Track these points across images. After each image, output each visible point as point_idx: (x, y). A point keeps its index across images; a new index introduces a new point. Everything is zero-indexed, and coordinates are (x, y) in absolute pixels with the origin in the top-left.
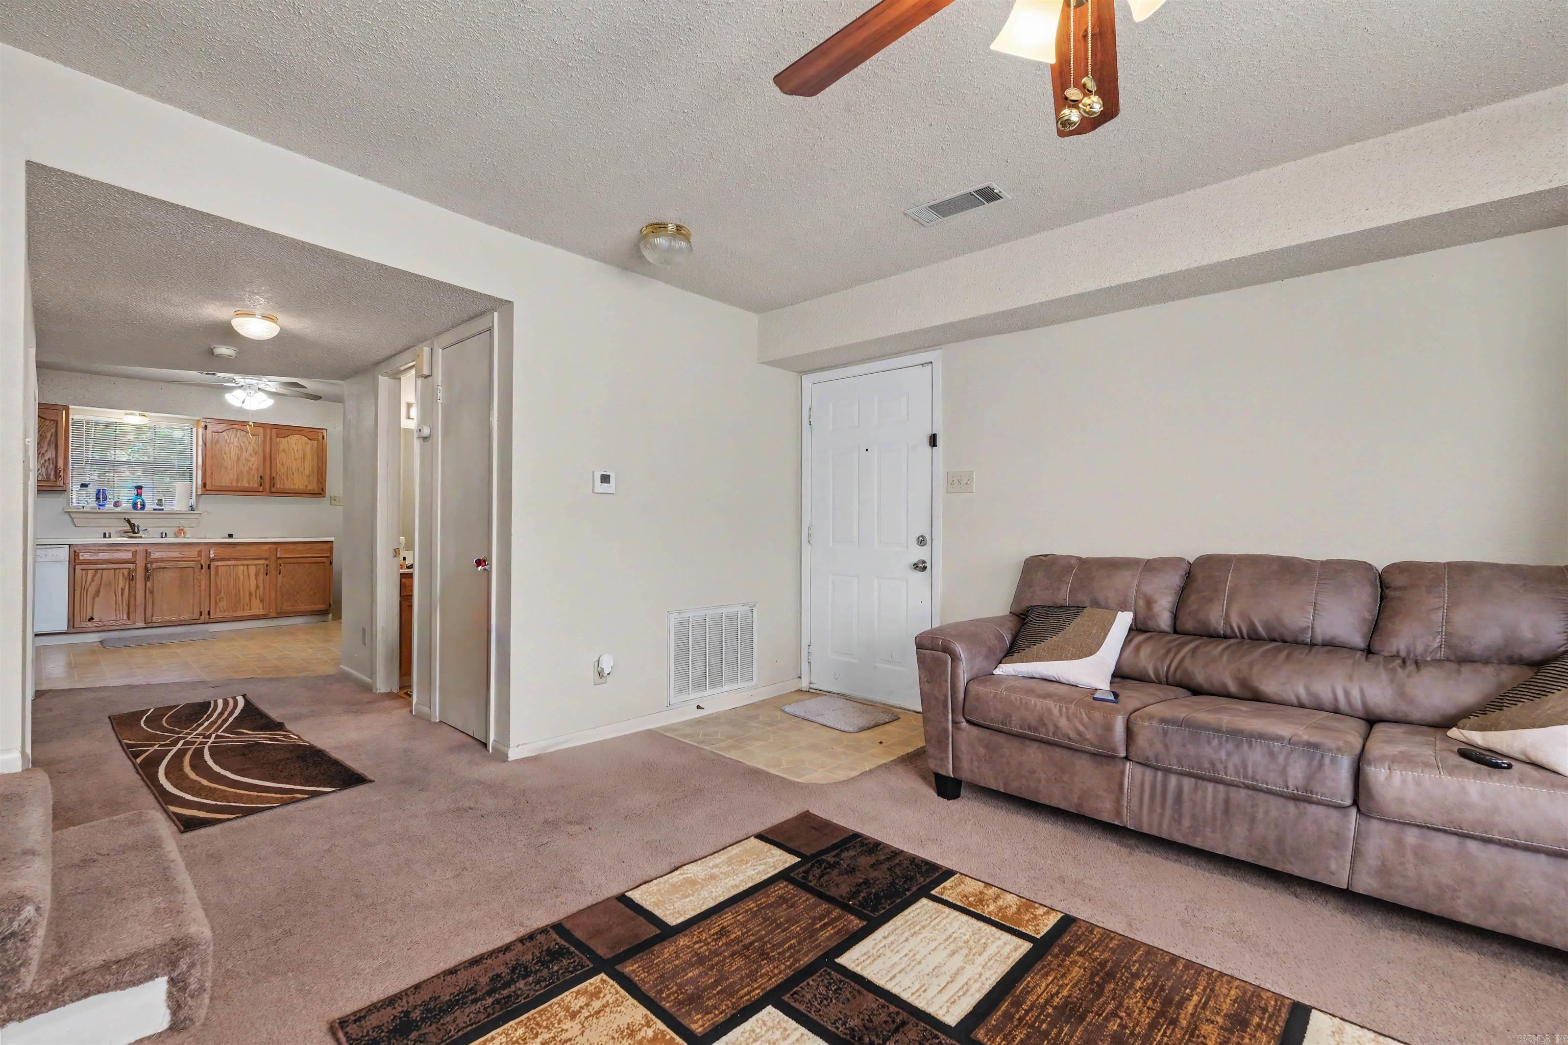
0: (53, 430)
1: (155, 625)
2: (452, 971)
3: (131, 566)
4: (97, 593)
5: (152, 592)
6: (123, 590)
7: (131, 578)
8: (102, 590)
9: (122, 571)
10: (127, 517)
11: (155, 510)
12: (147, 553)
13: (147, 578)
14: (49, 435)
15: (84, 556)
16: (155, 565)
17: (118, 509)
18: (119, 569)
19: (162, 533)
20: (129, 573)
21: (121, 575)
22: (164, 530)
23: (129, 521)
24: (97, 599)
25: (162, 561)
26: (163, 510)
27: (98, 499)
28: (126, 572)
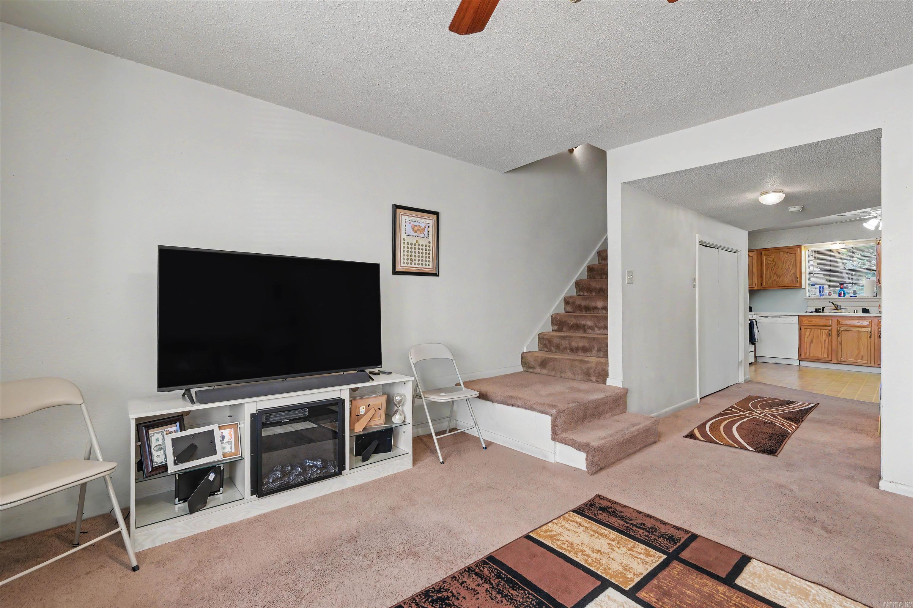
0: (794, 258)
1: (842, 363)
2: (639, 512)
3: (829, 328)
4: (812, 342)
5: (841, 344)
6: (825, 341)
7: (830, 335)
8: (814, 340)
9: (824, 330)
10: (831, 301)
11: (851, 296)
12: (838, 322)
13: (838, 336)
14: (793, 261)
15: (805, 322)
16: (843, 328)
17: (830, 297)
18: (823, 329)
19: (854, 310)
20: (828, 332)
21: (824, 332)
22: (856, 309)
23: (833, 303)
24: (812, 344)
25: (851, 327)
26: (856, 296)
27: (820, 292)
28: (826, 331)
